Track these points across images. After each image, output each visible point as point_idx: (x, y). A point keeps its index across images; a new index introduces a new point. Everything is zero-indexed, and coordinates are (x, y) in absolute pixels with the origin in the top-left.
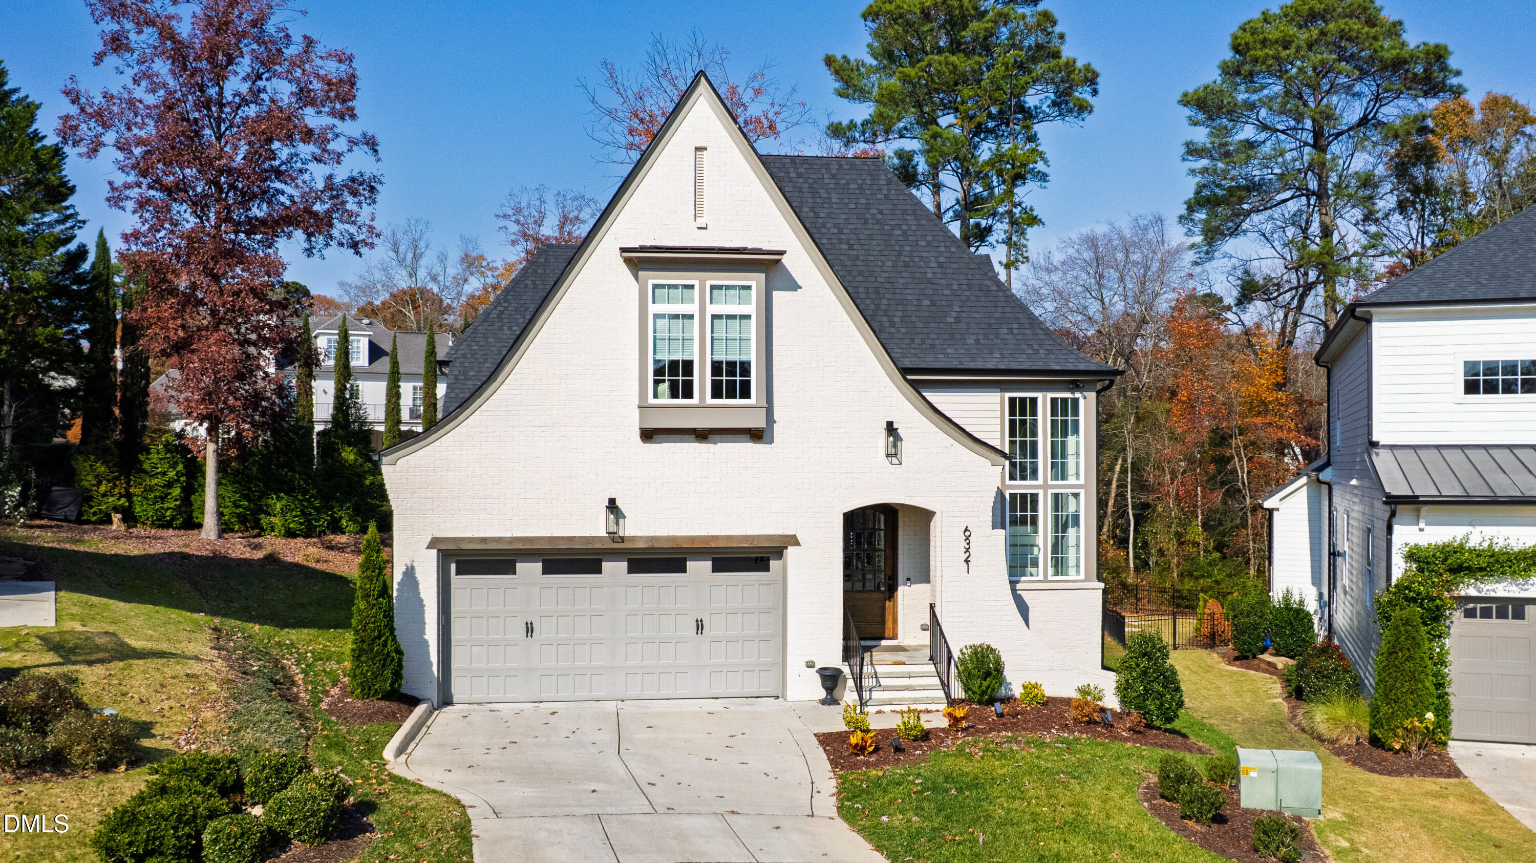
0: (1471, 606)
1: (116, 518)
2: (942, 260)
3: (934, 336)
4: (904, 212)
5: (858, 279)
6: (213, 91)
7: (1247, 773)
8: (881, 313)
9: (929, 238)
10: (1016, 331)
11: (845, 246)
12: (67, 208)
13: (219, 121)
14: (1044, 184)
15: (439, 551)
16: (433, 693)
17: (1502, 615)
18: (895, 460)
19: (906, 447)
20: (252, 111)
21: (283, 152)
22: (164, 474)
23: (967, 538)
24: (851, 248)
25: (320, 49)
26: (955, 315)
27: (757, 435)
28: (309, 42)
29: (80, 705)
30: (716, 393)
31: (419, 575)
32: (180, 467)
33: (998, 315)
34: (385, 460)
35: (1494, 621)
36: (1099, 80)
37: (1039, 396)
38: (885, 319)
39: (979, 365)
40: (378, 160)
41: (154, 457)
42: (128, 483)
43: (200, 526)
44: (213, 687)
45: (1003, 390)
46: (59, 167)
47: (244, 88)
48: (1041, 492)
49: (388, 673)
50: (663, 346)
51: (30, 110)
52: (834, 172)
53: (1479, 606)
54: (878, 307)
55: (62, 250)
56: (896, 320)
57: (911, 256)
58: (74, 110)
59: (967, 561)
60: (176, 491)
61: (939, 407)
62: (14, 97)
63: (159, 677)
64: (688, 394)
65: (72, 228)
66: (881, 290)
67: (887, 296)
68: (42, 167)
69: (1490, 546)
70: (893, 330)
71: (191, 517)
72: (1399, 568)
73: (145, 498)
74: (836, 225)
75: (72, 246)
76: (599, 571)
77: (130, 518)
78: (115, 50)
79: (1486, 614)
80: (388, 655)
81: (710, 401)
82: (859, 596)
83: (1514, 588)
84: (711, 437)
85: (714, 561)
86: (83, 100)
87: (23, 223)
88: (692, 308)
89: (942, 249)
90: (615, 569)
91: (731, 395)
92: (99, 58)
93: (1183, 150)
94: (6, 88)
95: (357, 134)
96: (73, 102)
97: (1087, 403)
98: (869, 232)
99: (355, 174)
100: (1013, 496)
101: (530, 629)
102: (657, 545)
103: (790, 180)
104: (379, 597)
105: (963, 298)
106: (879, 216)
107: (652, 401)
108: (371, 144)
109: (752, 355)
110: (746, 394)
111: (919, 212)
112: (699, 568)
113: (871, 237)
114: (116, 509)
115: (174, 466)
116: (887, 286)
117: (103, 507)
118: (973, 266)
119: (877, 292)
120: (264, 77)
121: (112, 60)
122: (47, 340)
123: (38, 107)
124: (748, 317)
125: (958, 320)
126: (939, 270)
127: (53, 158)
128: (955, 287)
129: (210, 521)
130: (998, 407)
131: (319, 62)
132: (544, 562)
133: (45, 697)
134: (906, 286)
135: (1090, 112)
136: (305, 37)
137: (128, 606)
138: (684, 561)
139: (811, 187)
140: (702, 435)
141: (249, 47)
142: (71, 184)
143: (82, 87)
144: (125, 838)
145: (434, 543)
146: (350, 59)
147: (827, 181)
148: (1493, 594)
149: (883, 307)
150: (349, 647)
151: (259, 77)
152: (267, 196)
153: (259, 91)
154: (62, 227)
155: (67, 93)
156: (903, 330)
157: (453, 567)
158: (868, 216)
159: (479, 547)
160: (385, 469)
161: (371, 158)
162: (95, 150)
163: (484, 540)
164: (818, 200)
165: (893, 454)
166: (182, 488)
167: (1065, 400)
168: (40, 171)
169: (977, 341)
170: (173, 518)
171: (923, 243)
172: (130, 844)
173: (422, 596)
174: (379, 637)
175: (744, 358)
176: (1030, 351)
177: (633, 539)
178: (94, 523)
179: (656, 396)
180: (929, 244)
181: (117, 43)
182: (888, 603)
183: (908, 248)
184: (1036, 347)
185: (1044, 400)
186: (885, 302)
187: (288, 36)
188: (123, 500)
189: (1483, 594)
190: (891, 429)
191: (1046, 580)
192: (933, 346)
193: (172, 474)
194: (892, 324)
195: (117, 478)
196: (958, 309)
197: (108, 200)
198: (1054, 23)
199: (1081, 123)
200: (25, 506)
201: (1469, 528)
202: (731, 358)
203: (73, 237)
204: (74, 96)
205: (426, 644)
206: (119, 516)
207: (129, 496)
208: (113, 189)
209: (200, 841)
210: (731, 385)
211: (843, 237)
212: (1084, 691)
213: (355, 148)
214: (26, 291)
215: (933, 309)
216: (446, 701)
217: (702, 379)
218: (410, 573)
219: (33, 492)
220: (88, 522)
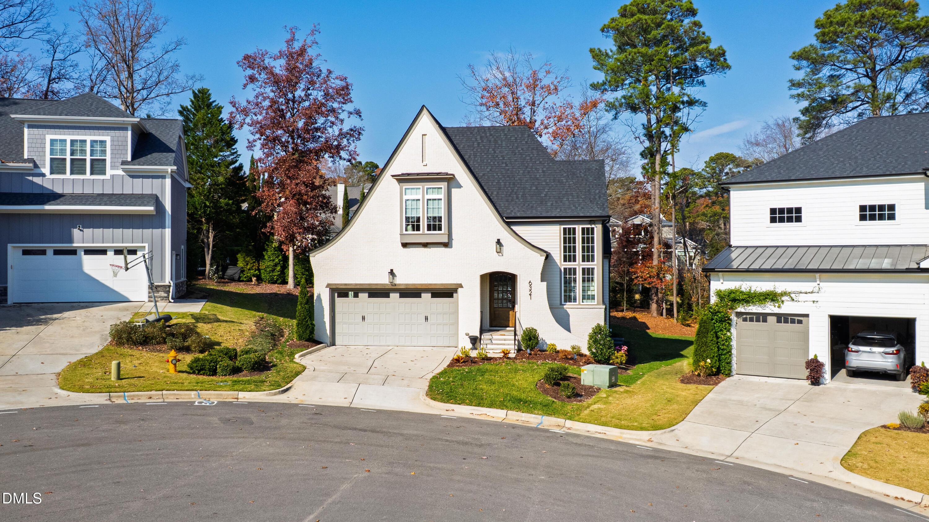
0: (745, 316)
1: (254, 279)
2: (545, 169)
3: (534, 202)
4: (533, 149)
5: (507, 179)
6: (290, 96)
7: (583, 371)
8: (514, 193)
9: (541, 160)
10: (570, 199)
11: (504, 165)
12: (234, 149)
13: (293, 109)
14: (705, 108)
15: (330, 288)
16: (328, 341)
17: (758, 320)
18: (500, 254)
19: (505, 249)
20: (307, 104)
21: (321, 120)
22: (273, 260)
23: (530, 285)
24: (507, 165)
25: (333, 76)
26: (545, 193)
27: (446, 245)
28: (330, 72)
29: (198, 333)
30: (429, 229)
31: (322, 297)
32: (280, 257)
33: (564, 192)
34: (311, 255)
35: (755, 323)
36: (726, 54)
37: (576, 226)
38: (515, 196)
39: (549, 214)
40: (362, 120)
41: (269, 253)
42: (259, 264)
43: (287, 283)
44: (247, 333)
45: (560, 225)
46: (230, 133)
47: (303, 94)
48: (577, 267)
49: (308, 332)
50: (409, 211)
51: (219, 109)
52: (506, 132)
53: (748, 316)
54: (513, 191)
55: (233, 166)
56: (520, 196)
57: (532, 168)
58: (234, 110)
59: (530, 295)
60: (278, 268)
61: (517, 232)
62: (214, 104)
63: (229, 329)
64: (418, 229)
65: (235, 157)
66: (516, 184)
67: (518, 186)
68: (223, 133)
69: (750, 290)
70: (517, 200)
71: (284, 279)
72: (714, 300)
73: (266, 271)
74: (502, 156)
75: (237, 164)
76: (389, 297)
77: (260, 280)
78: (251, 82)
79: (751, 320)
80: (308, 325)
81: (426, 232)
82: (501, 309)
83: (760, 308)
84: (429, 246)
85: (432, 293)
86: (237, 105)
87: (216, 157)
88: (420, 197)
89: (546, 164)
90: (395, 296)
91: (435, 229)
92: (245, 86)
93: (789, 84)
94: (211, 101)
95: (352, 110)
96: (233, 106)
97: (598, 229)
98: (515, 158)
99: (353, 127)
100: (565, 269)
101: (363, 318)
102: (408, 287)
103: (487, 137)
104: (305, 304)
105: (550, 186)
106: (521, 151)
107: (405, 232)
108: (358, 113)
109: (443, 213)
110: (440, 229)
111: (539, 149)
112: (426, 296)
113: (516, 161)
114: (254, 276)
115: (277, 257)
116: (519, 181)
117: (249, 275)
118: (558, 171)
119: (514, 184)
120: (311, 89)
121: (251, 86)
122: (226, 205)
123: (222, 108)
124: (441, 199)
125: (546, 195)
126: (542, 174)
127: (228, 129)
128: (548, 181)
129: (291, 280)
130: (559, 232)
131: (333, 81)
132: (369, 293)
133: (186, 331)
134: (527, 181)
135: (730, 69)
136: (328, 70)
137: (232, 308)
138: (420, 293)
139: (495, 140)
140: (425, 245)
141: (305, 77)
142: (235, 139)
143: (236, 100)
144: (195, 365)
145: (328, 286)
146: (346, 79)
147: (502, 137)
148: (751, 311)
149: (515, 191)
150: (295, 323)
151: (309, 89)
152: (315, 139)
153: (309, 95)
154: (232, 157)
155: (231, 103)
156: (521, 200)
157: (336, 294)
158: (517, 151)
159: (344, 287)
160: (311, 259)
161: (358, 119)
162: (242, 126)
163: (346, 285)
164: (497, 145)
165: (499, 252)
166: (281, 267)
167: (588, 229)
168: (222, 135)
169: (552, 205)
170: (277, 280)
171: (538, 162)
172: (197, 366)
173: (323, 305)
174: (305, 319)
175: (440, 215)
176: (574, 208)
177: (399, 285)
178: (245, 281)
179: (406, 230)
180: (540, 162)
181: (252, 79)
182: (511, 313)
183: (531, 165)
184: (577, 206)
185: (579, 228)
186: (516, 188)
187: (320, 71)
188: (257, 272)
189: (747, 311)
190: (499, 242)
191: (579, 304)
192: (532, 207)
193: (277, 260)
194: (517, 198)
195: (254, 262)
196: (546, 190)
197: (247, 147)
198: (701, 27)
199: (725, 75)
200: (217, 274)
201: (742, 283)
202: (435, 215)
203: (237, 161)
204: (233, 104)
205: (324, 323)
206: (255, 278)
207: (259, 270)
208: (249, 142)
209: (216, 368)
210: (435, 226)
211: (504, 161)
212: (573, 348)
213: (351, 116)
214: (218, 185)
215: (537, 191)
216: (333, 344)
217: (424, 224)
218: (319, 296)
219: (220, 268)
220: (243, 281)
